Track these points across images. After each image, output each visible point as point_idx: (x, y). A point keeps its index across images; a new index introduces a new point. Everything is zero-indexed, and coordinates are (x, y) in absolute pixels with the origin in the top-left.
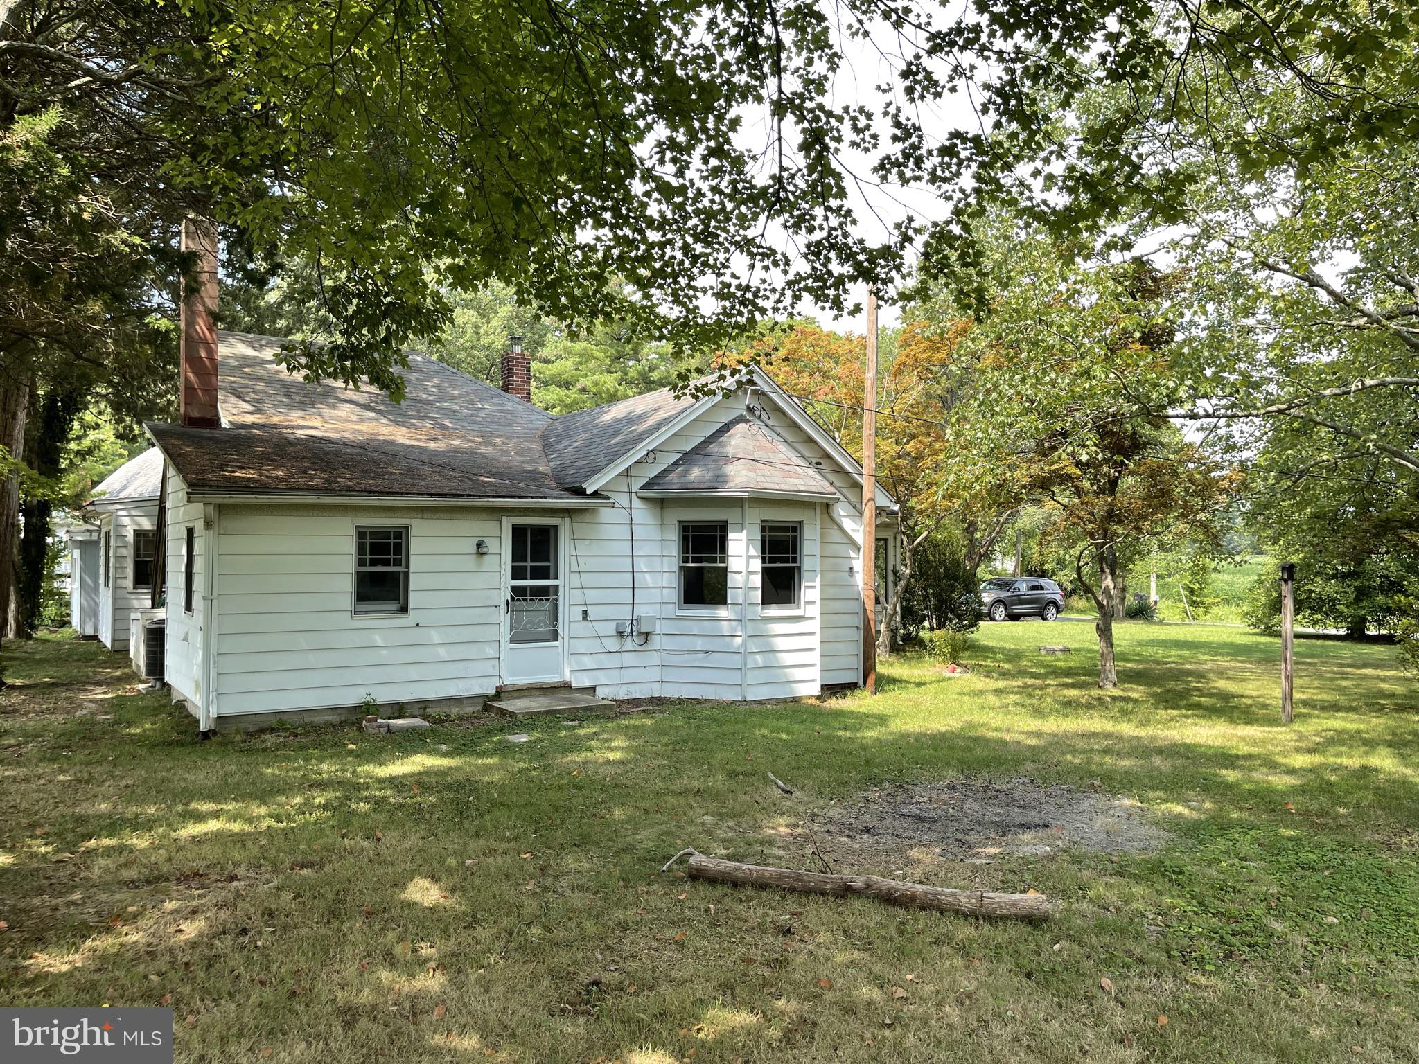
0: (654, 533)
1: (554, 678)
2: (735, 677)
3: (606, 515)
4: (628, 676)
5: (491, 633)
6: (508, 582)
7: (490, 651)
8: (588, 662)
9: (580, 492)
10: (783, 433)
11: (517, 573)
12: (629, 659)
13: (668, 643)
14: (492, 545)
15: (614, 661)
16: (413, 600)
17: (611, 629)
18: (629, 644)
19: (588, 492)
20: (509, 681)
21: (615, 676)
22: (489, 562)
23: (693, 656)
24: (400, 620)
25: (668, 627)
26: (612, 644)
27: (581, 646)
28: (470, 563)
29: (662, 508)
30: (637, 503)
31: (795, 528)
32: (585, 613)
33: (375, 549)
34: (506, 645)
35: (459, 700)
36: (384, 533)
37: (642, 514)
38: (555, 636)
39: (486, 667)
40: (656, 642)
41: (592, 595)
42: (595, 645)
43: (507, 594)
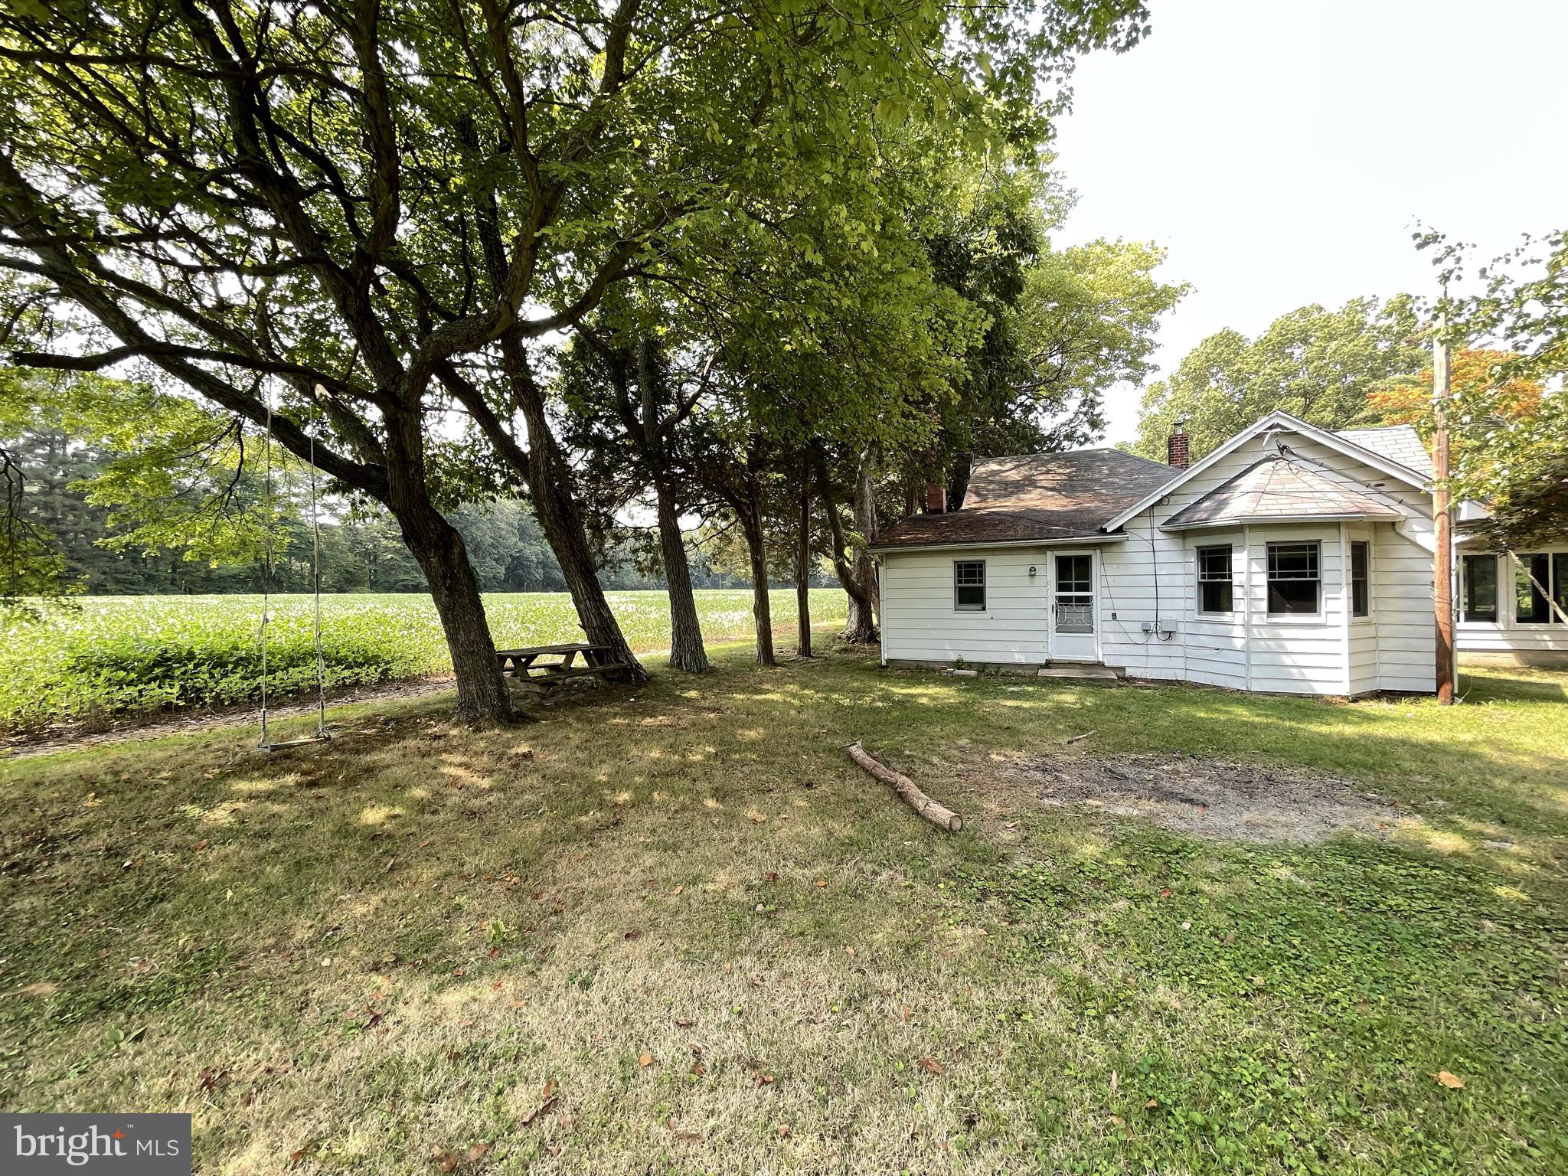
0: (1177, 557)
1: (1092, 659)
2: (1240, 671)
3: (1130, 546)
4: (1152, 662)
5: (1042, 625)
6: (1052, 593)
7: (1042, 637)
8: (1117, 649)
9: (1103, 531)
10: (1326, 463)
11: (1061, 587)
12: (1154, 650)
13: (1190, 640)
14: (1040, 570)
15: (1141, 650)
16: (989, 603)
17: (1138, 627)
18: (1154, 639)
19: (1109, 530)
20: (1056, 657)
21: (1142, 662)
22: (1039, 580)
23: (1208, 652)
24: (981, 615)
25: (1191, 628)
26: (1140, 638)
27: (1112, 638)
28: (1026, 580)
29: (1184, 538)
30: (1158, 535)
31: (1314, 547)
32: (1114, 615)
33: (968, 574)
34: (1053, 634)
35: (1021, 665)
36: (970, 565)
37: (1163, 543)
38: (1092, 631)
39: (1039, 647)
40: (1180, 639)
41: (1119, 603)
42: (1123, 638)
43: (1053, 601)
